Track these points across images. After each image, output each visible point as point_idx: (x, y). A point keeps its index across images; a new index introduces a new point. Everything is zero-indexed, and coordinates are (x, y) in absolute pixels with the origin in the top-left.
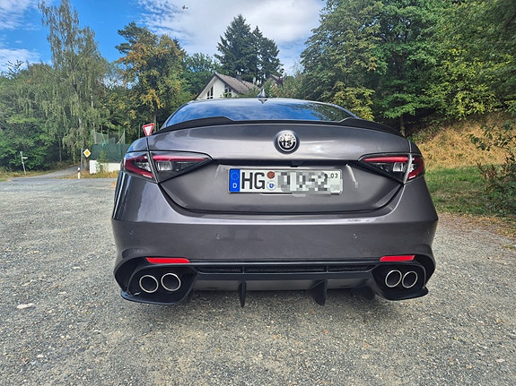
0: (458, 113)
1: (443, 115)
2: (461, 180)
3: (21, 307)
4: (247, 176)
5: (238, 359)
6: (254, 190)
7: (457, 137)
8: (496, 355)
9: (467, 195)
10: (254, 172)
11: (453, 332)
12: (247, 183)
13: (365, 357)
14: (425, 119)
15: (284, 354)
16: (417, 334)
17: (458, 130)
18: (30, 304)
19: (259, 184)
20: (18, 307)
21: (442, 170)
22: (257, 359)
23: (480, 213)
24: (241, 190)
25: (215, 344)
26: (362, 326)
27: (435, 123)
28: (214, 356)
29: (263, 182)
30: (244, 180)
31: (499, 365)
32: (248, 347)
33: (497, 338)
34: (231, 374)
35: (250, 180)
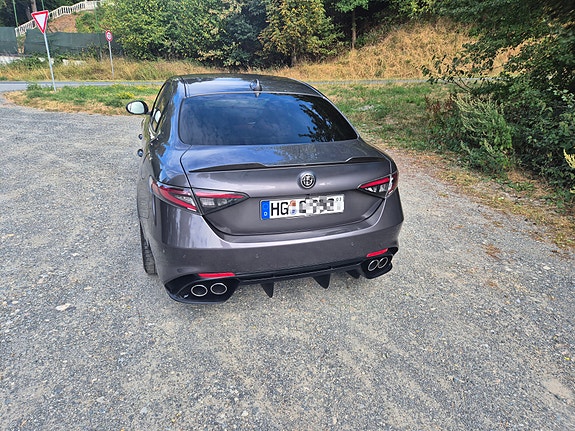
0: (410, 10)
1: (396, 12)
2: (408, 101)
3: (61, 308)
4: (275, 206)
5: (272, 333)
6: (281, 216)
7: (407, 40)
8: (431, 305)
9: (412, 121)
10: (280, 202)
11: (405, 288)
12: (275, 212)
13: (353, 318)
14: (378, 15)
15: (301, 324)
16: (383, 294)
17: (408, 31)
18: (68, 305)
19: (285, 211)
20: (58, 308)
21: (391, 87)
22: (285, 331)
23: (422, 148)
24: (271, 217)
25: (249, 324)
26: (347, 292)
27: (387, 20)
28: (254, 333)
29: (287, 209)
30: (273, 208)
31: (432, 313)
32: (274, 322)
33: (431, 292)
34: (272, 346)
35: (278, 208)
